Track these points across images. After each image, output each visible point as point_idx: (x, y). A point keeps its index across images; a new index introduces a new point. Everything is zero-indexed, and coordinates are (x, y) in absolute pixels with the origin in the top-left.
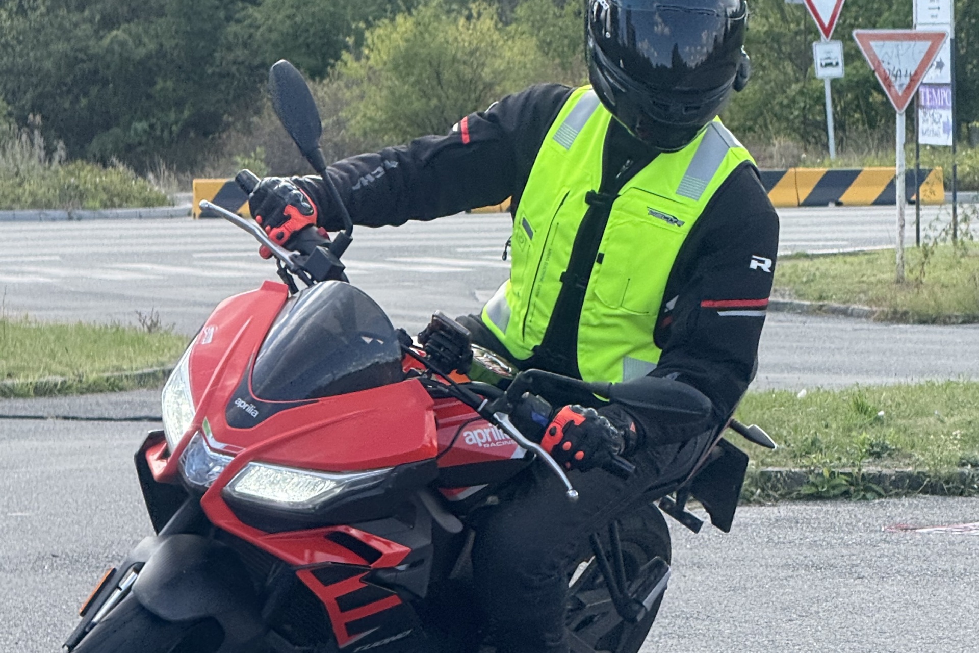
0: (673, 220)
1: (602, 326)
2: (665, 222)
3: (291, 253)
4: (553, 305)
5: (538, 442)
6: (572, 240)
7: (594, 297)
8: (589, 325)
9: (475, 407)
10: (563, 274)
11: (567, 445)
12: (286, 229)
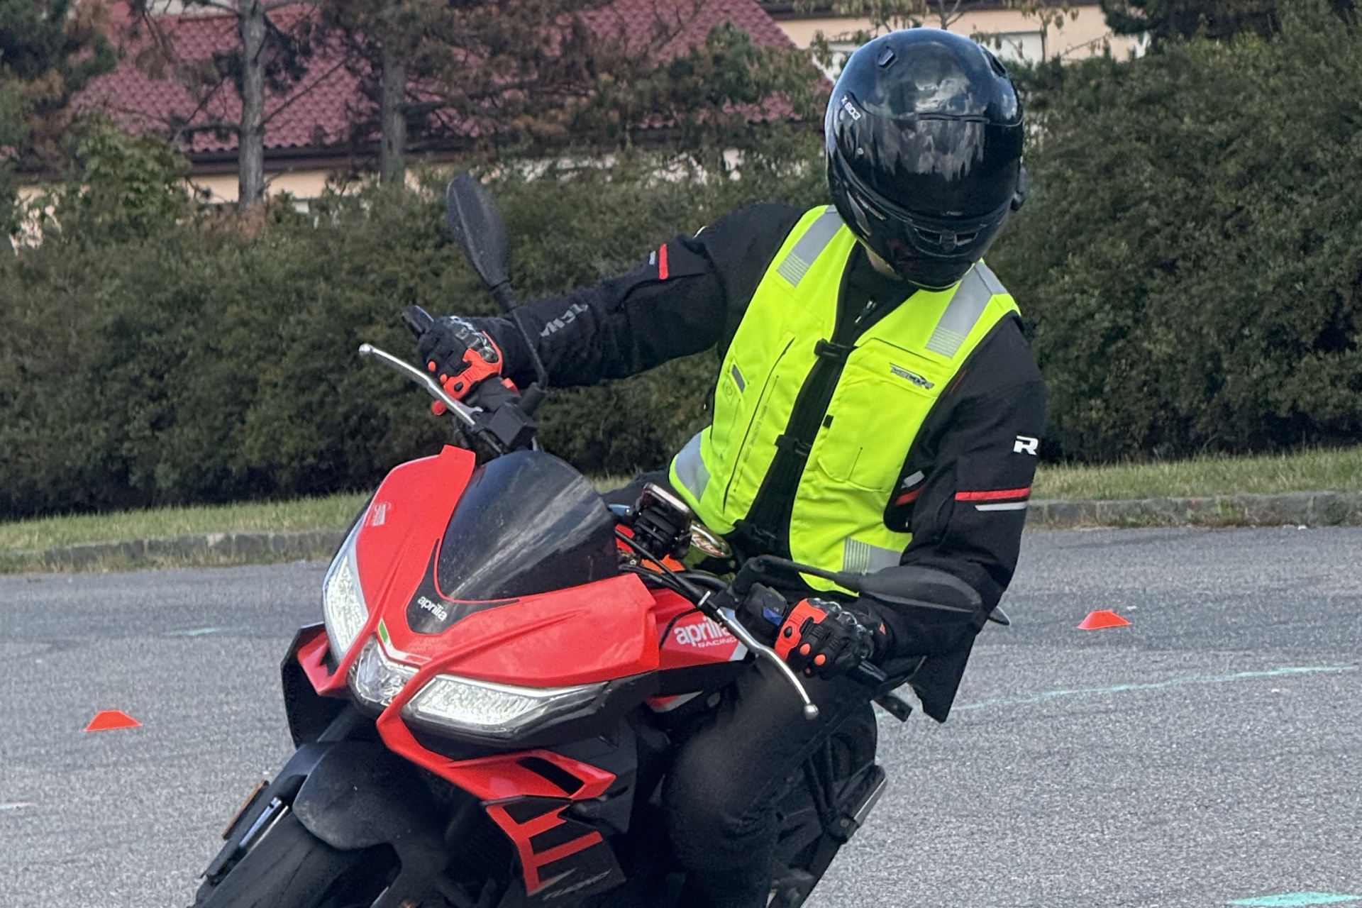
0: (920, 381)
1: (823, 501)
2: (911, 382)
4: (765, 473)
6: (795, 398)
7: (817, 466)
8: (806, 498)
10: (780, 437)
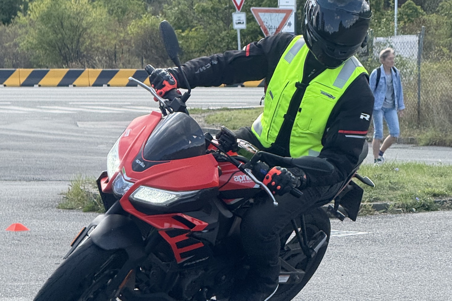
0: (331, 97)
1: (300, 137)
2: (327, 97)
3: (165, 100)
4: (280, 127)
5: (262, 181)
6: (289, 101)
7: (297, 125)
8: (294, 136)
9: (237, 166)
10: (285, 115)
11: (273, 183)
12: (163, 90)
